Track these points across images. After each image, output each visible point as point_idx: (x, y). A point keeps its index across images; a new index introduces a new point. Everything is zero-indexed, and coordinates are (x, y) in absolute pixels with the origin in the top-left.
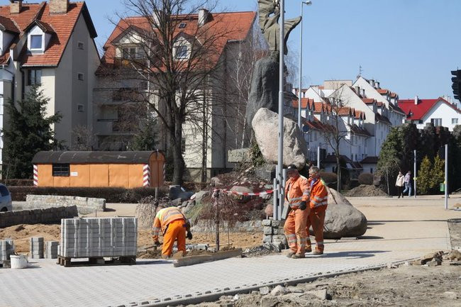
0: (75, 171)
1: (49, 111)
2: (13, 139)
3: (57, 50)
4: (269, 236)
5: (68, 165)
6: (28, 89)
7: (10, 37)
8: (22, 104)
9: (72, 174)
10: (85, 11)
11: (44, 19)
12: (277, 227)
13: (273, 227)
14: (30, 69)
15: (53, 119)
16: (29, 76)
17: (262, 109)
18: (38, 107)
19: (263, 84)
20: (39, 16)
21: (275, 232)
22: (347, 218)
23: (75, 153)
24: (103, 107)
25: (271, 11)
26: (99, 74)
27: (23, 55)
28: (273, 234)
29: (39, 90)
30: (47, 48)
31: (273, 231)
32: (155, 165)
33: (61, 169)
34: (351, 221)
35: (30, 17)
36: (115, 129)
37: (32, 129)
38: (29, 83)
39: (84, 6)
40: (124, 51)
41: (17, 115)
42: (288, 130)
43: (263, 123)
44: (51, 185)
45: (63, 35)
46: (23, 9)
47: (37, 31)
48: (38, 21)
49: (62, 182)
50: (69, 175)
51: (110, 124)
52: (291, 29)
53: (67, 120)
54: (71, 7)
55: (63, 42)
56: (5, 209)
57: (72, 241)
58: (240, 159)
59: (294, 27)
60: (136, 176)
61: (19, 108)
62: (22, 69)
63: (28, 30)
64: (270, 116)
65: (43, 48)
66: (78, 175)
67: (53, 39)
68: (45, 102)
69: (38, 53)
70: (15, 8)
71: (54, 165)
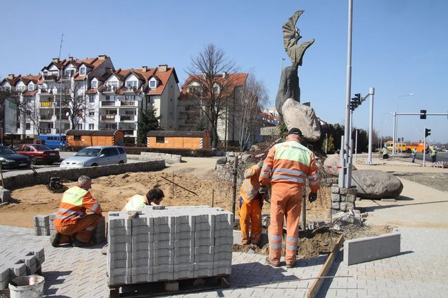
0: (167, 140)
1: (158, 114)
2: (142, 126)
3: (162, 87)
4: (337, 203)
5: (163, 137)
6: (148, 104)
7: (141, 82)
8: (146, 111)
9: (165, 142)
10: (174, 71)
11: (157, 74)
12: (345, 195)
13: (341, 195)
14: (150, 96)
15: (159, 118)
16: (149, 99)
17: (289, 99)
18: (152, 112)
19: (288, 83)
20: (154, 73)
21: (343, 199)
22: (387, 183)
23: (167, 132)
24: (181, 113)
25: (293, 37)
26: (180, 98)
27: (147, 90)
28: (340, 201)
29: (153, 105)
30: (158, 86)
31: (340, 198)
32: (206, 138)
33: (160, 139)
34: (391, 185)
35: (150, 73)
36: (186, 122)
37: (150, 122)
38: (149, 102)
39: (174, 70)
40: (191, 89)
41: (143, 115)
42: (309, 114)
43: (291, 108)
44: (155, 147)
45: (164, 82)
46: (147, 70)
47: (153, 79)
48: (154, 75)
49: (160, 146)
50: (164, 142)
51: (184, 121)
52: (307, 48)
53: (165, 118)
54: (168, 69)
55: (164, 84)
56: (122, 162)
57: (120, 256)
58: (270, 134)
59: (309, 46)
60: (196, 143)
61: (144, 113)
62: (146, 96)
63: (149, 79)
64: (295, 104)
65: (155, 87)
66: (169, 143)
67: (160, 83)
68: (155, 110)
69: (154, 89)
70: (144, 70)
71: (157, 137)
